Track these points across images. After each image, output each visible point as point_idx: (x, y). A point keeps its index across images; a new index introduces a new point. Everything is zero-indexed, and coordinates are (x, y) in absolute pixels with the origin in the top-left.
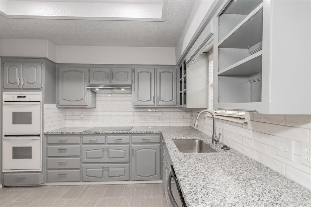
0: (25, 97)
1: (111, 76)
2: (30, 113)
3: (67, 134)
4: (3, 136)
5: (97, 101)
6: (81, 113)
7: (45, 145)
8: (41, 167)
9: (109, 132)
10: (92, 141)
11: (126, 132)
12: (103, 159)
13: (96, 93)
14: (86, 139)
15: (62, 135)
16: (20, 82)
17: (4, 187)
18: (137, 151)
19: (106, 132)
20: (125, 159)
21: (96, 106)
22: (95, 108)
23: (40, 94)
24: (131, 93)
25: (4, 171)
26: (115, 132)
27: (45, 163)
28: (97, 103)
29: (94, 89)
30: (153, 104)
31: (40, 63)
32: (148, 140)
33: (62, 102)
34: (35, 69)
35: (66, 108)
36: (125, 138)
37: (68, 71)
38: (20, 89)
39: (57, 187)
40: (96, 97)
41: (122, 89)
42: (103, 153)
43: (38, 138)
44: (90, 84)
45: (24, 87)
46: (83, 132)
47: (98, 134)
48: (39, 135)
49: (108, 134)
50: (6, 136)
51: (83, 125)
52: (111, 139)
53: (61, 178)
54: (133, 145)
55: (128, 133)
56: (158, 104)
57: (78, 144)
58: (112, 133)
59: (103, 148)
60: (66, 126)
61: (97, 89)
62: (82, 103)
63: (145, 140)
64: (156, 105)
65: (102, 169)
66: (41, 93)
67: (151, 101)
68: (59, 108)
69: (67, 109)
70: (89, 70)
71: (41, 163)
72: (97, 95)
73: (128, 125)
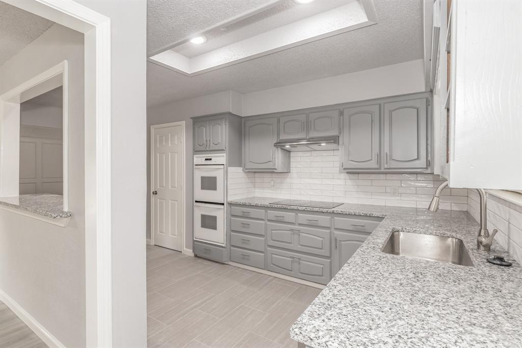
0: (211, 159)
1: (307, 126)
2: (215, 178)
3: (251, 206)
4: (194, 201)
5: (291, 163)
6: (271, 179)
7: (229, 216)
8: (225, 242)
9: (300, 208)
10: (279, 218)
11: (325, 210)
12: (292, 245)
13: (290, 152)
14: (272, 214)
15: (244, 205)
16: (207, 143)
17: (196, 256)
18: (342, 242)
19: (296, 208)
20: (323, 251)
21: (290, 170)
22: (289, 172)
23: (224, 156)
24: (338, 150)
25: (195, 239)
26: (309, 209)
27: (229, 238)
28: (291, 166)
29: (284, 146)
30: (376, 166)
31: (224, 120)
32: (361, 227)
33: (249, 166)
34: (220, 127)
35: (255, 172)
36: (324, 220)
37: (255, 125)
38: (208, 151)
39: (240, 269)
40: (289, 157)
41: (322, 144)
42: (292, 236)
43: (221, 207)
44: (280, 140)
45: (210, 149)
46: (268, 204)
47: (285, 209)
48: (223, 204)
49: (298, 210)
50: (196, 202)
51: (269, 196)
52: (303, 217)
53: (244, 260)
54: (335, 232)
55: (327, 212)
56: (386, 167)
57: (263, 220)
58: (304, 210)
59: (292, 230)
60: (256, 196)
61: (288, 147)
62: (270, 165)
63: (356, 227)
64: (382, 168)
65: (291, 259)
66: (225, 154)
67: (371, 161)
68: (245, 172)
69: (256, 174)
70: (279, 121)
71: (225, 237)
72: (292, 154)
73: (337, 200)
